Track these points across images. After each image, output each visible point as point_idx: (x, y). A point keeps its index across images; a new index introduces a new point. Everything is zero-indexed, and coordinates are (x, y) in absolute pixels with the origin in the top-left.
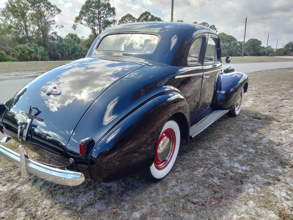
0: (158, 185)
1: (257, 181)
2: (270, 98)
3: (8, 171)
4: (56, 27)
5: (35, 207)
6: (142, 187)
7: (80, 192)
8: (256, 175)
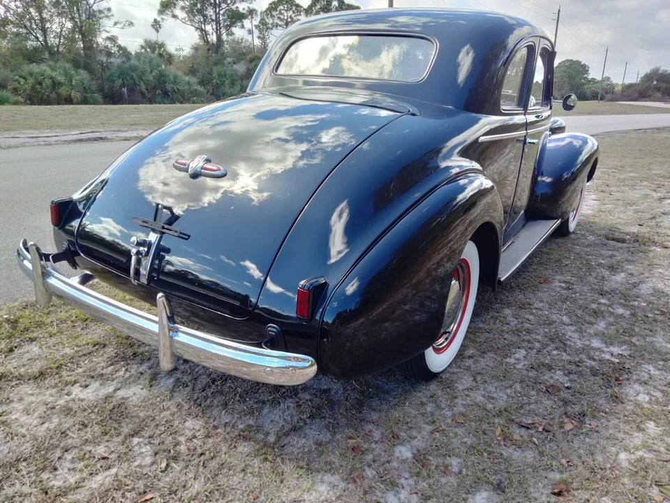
0: (433, 387)
1: (650, 378)
2: (635, 195)
3: (85, 355)
4: (116, 24)
5: (171, 434)
6: (400, 390)
7: (264, 403)
8: (645, 366)
